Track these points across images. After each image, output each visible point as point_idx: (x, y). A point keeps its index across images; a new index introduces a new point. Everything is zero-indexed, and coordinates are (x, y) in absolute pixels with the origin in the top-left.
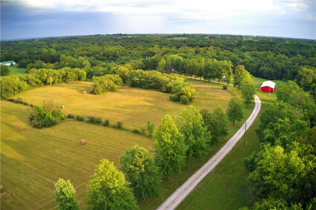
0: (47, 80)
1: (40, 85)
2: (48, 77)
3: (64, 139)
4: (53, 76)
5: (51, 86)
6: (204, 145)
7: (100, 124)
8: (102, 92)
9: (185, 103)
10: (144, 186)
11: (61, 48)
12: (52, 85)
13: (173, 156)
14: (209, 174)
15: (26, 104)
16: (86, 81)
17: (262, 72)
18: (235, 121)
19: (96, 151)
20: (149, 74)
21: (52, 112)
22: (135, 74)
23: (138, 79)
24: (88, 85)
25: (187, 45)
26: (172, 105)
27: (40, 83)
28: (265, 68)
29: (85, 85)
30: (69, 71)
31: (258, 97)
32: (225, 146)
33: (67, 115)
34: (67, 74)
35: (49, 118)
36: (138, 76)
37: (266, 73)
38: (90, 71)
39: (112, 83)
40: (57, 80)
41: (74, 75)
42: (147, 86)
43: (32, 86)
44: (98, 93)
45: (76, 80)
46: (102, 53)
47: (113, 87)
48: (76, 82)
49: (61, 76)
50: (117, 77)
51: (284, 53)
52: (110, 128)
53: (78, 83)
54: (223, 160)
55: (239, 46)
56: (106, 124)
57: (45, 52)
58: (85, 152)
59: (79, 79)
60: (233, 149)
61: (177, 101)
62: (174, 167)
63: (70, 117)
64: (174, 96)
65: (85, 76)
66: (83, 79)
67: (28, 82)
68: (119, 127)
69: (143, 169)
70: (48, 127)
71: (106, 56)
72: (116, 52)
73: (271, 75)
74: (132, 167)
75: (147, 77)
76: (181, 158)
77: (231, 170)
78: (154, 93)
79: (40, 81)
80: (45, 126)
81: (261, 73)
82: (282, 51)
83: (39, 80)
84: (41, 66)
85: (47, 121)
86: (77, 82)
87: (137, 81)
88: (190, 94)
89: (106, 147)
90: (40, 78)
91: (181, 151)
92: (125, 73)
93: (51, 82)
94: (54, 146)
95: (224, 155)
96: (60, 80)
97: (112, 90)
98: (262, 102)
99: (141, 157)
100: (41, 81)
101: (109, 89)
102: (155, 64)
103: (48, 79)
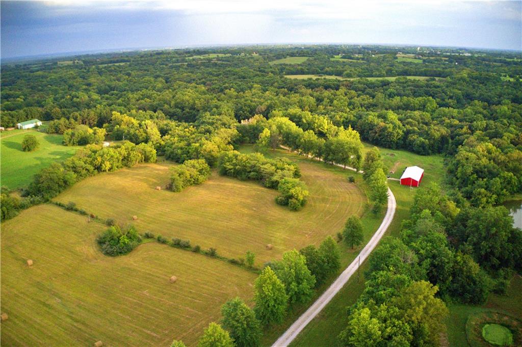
0: (101, 165)
1: (92, 173)
2: (103, 162)
3: (149, 274)
4: (109, 160)
5: (109, 174)
6: (307, 291)
7: (189, 249)
8: (182, 187)
9: (295, 209)
10: (246, 340)
11: (107, 87)
12: (109, 172)
13: (274, 306)
14: (313, 319)
15: (83, 213)
16: (156, 162)
17: (411, 143)
18: (354, 245)
19: (191, 292)
20: (247, 160)
21: (126, 233)
22: (227, 158)
23: (232, 167)
24: (161, 173)
25: (305, 86)
26: (278, 213)
27: (93, 170)
28: (415, 137)
29: (157, 172)
30: (132, 150)
31: (395, 196)
32: (336, 282)
33: (144, 234)
34: (129, 154)
35: (124, 243)
36: (232, 161)
37: (416, 146)
38: (160, 145)
39: (195, 173)
40: (115, 164)
41: (138, 156)
42: (244, 176)
43: (81, 176)
44: (178, 190)
45: (142, 161)
46: (173, 103)
47: (198, 180)
48: (142, 165)
49: (121, 158)
50: (201, 163)
51: (454, 98)
52: (201, 256)
53: (145, 167)
54: (330, 301)
55: (384, 87)
56: (197, 250)
57: (84, 100)
58: (178, 293)
59: (147, 159)
60: (345, 286)
61: (284, 205)
62: (275, 317)
63: (148, 236)
64: (281, 199)
65: (155, 155)
66: (152, 160)
67: (74, 169)
68: (212, 254)
69: (245, 326)
70: (124, 255)
71: (180, 108)
72: (194, 101)
73: (424, 148)
74: (235, 323)
75: (244, 163)
76: (282, 308)
77: (337, 314)
78: (254, 190)
79: (91, 168)
80: (120, 253)
81: (410, 145)
82: (452, 94)
83: (89, 166)
84: (85, 134)
85: (123, 247)
86: (144, 165)
87: (230, 169)
88: (301, 198)
89: (201, 286)
90: (91, 163)
91: (282, 302)
92: (213, 153)
93: (107, 168)
94: (141, 285)
95: (332, 295)
96: (120, 164)
97: (196, 183)
98: (397, 207)
99: (243, 314)
100: (93, 166)
101: (192, 182)
102: (255, 131)
103: (103, 165)
